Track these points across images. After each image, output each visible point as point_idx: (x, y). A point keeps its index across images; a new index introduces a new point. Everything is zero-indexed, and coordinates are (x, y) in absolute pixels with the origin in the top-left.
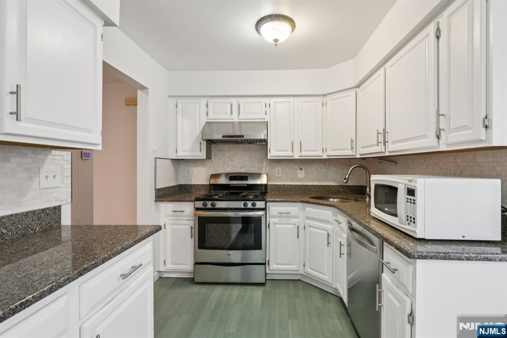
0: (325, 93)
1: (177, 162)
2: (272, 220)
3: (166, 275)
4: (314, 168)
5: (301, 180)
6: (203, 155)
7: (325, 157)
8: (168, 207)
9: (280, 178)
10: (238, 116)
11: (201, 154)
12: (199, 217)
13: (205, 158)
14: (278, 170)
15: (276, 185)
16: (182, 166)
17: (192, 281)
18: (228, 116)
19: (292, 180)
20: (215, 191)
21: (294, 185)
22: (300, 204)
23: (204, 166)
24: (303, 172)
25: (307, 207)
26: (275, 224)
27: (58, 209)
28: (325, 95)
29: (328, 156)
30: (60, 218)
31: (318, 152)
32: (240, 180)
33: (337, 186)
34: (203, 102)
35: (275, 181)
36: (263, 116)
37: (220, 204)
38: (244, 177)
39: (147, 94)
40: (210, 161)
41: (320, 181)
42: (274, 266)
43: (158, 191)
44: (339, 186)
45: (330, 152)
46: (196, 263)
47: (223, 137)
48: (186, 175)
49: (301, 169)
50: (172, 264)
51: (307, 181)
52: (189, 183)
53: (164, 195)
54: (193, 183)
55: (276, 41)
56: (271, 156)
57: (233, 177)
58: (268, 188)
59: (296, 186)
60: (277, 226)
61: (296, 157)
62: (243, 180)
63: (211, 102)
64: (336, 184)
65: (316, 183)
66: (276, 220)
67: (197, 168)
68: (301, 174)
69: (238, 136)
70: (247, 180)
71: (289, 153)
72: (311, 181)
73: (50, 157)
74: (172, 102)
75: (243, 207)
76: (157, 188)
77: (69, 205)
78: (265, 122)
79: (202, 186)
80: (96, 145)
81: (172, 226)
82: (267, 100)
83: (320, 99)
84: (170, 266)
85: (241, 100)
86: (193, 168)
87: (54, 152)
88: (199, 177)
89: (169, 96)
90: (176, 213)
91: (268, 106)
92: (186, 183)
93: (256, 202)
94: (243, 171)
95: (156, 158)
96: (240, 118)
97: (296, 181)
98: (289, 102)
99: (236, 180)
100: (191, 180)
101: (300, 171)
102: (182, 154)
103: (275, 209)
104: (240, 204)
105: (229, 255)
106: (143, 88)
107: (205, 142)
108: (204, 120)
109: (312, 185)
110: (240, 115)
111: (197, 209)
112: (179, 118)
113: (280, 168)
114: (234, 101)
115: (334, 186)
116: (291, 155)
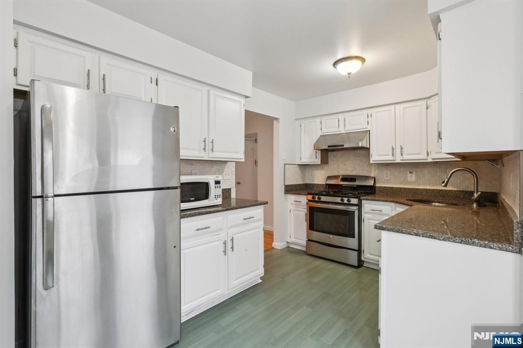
0: (428, 96)
1: (303, 167)
2: (367, 215)
3: (292, 246)
4: (426, 172)
5: (411, 183)
6: (318, 161)
7: (430, 160)
8: (292, 198)
9: (388, 181)
10: (345, 127)
11: (317, 160)
12: (310, 207)
13: (320, 163)
14: (387, 173)
15: (384, 187)
16: (308, 170)
17: (306, 253)
18: (337, 129)
19: (401, 183)
20: (332, 189)
21: (403, 188)
22: (393, 204)
23: (323, 170)
24: (413, 175)
25: (398, 207)
26: (368, 219)
27: (230, 190)
28: (429, 98)
29: (433, 159)
30: (230, 194)
31: (422, 156)
32: (349, 181)
33: (456, 191)
34: (318, 120)
35: (384, 184)
36: (366, 126)
37: (323, 198)
38: (352, 179)
39: (279, 122)
40: (327, 166)
41: (434, 185)
42: (368, 255)
43: (286, 186)
44: (460, 191)
45: (434, 155)
46: (309, 240)
47: (328, 147)
48: (311, 176)
49: (411, 173)
50: (294, 238)
51: (418, 185)
52: (313, 183)
53: (290, 189)
54: (316, 182)
55: (349, 74)
56: (373, 161)
57: (345, 179)
58: (377, 189)
59: (405, 189)
60: (371, 221)
61: (398, 161)
62: (351, 181)
63: (324, 119)
64: (456, 189)
65: (428, 187)
66: (369, 216)
67: (319, 171)
68: (412, 177)
69: (340, 146)
70: (355, 182)
71: (390, 158)
72: (423, 184)
73: (227, 165)
74: (298, 123)
75: (340, 202)
76: (286, 184)
77: (235, 189)
78: (367, 131)
79: (322, 185)
80: (242, 159)
81: (295, 212)
82: (369, 111)
83: (423, 103)
84: (293, 239)
85: (346, 115)
86: (315, 171)
87: (229, 163)
88: (319, 178)
89: (296, 120)
90: (297, 203)
91: (369, 116)
92: (310, 183)
93: (351, 199)
94: (354, 173)
95: (285, 164)
96: (346, 129)
97: (406, 184)
98: (390, 110)
99: (346, 181)
100: (314, 181)
101: (410, 175)
102: (305, 161)
103: (368, 206)
104: (338, 200)
105: (330, 238)
106: (277, 119)
107: (320, 151)
108: (319, 134)
109: (423, 189)
110: (346, 127)
111: (309, 201)
112: (303, 134)
113: (389, 172)
114: (341, 116)
115: (451, 191)
116: (392, 159)
